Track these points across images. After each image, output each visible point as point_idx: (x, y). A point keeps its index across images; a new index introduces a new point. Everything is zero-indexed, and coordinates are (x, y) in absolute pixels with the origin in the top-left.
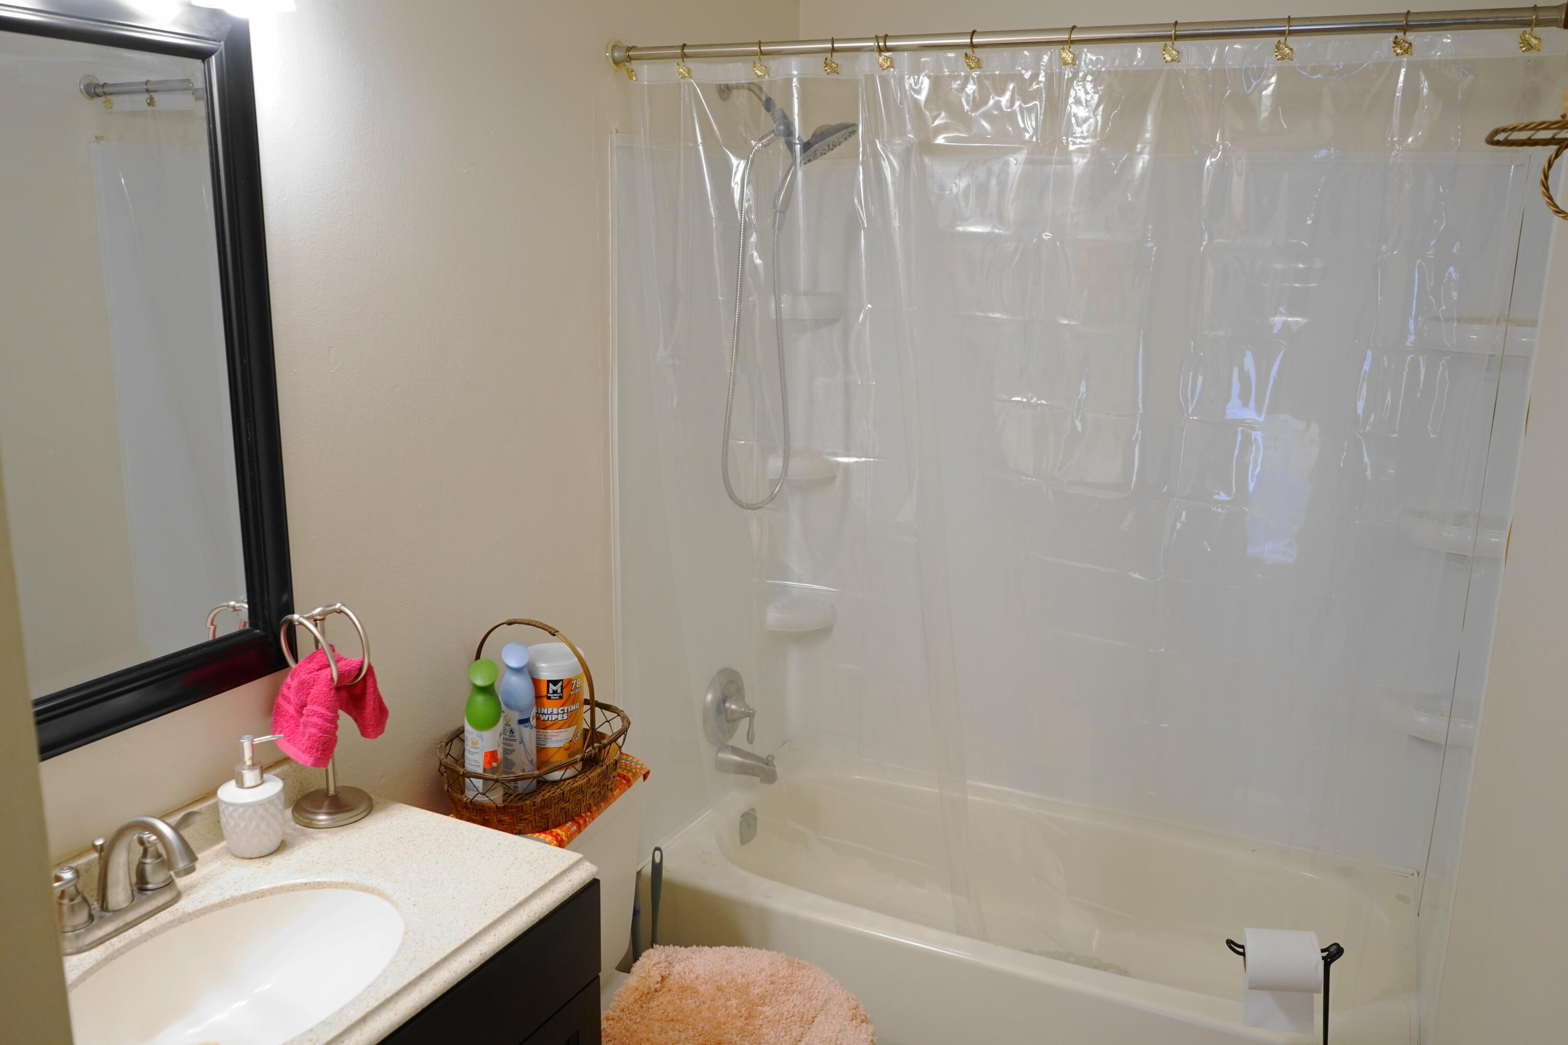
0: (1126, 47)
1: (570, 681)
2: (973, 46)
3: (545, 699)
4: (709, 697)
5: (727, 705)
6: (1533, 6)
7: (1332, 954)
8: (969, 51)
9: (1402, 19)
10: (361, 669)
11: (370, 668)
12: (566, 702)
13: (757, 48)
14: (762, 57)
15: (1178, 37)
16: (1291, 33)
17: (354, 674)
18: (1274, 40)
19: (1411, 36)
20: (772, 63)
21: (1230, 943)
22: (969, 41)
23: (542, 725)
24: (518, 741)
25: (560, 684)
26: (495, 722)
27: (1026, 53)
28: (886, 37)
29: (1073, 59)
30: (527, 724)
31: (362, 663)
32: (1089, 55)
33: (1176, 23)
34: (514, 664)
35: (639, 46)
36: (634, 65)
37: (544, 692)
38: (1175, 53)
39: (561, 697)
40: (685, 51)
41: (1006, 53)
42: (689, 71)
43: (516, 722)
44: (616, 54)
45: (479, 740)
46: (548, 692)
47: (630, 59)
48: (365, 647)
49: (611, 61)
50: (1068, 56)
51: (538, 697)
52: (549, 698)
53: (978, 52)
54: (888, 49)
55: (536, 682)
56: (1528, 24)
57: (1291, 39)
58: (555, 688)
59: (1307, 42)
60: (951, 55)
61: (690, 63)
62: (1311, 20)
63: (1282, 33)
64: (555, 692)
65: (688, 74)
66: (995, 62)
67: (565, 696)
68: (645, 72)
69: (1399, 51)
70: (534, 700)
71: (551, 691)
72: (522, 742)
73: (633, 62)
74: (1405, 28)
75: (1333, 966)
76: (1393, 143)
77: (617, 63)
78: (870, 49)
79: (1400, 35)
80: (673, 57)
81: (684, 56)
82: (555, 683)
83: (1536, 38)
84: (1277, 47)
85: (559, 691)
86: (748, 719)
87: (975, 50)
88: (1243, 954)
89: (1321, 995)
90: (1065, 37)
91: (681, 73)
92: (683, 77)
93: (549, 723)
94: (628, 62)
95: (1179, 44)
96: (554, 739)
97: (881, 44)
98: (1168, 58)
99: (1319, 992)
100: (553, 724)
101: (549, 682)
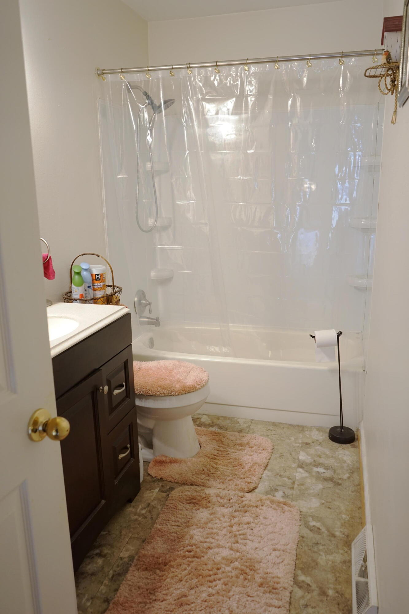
0: (263, 65)
1: (102, 274)
2: (217, 66)
3: (95, 281)
4: (136, 299)
5: (142, 301)
6: (375, 49)
7: (339, 334)
8: (216, 67)
9: (341, 54)
10: (47, 257)
11: (50, 257)
12: (102, 281)
13: (147, 69)
14: (150, 72)
15: (279, 61)
16: (311, 59)
17: (46, 258)
18: (306, 61)
19: (344, 59)
20: (152, 73)
21: (311, 336)
22: (216, 64)
23: (94, 290)
24: (88, 293)
25: (99, 275)
26: (82, 285)
27: (233, 67)
28: (189, 64)
29: (248, 69)
30: (90, 288)
31: (48, 255)
32: (253, 68)
33: (278, 57)
34: (85, 268)
35: (106, 69)
36: (105, 76)
37: (94, 278)
38: (278, 66)
39: (100, 280)
40: (123, 70)
41: (227, 68)
42: (124, 77)
43: (87, 287)
44: (98, 72)
45: (78, 290)
46: (96, 278)
47: (103, 73)
48: (49, 250)
49: (97, 74)
50: (246, 68)
51: (93, 280)
52: (96, 280)
53: (219, 68)
54: (190, 68)
55: (92, 275)
56: (374, 55)
57: (311, 61)
58: (98, 277)
59: (315, 62)
60: (210, 69)
61: (124, 74)
62: (316, 55)
63: (308, 59)
64: (98, 278)
65: (124, 78)
66: (225, 71)
67: (101, 279)
68: (110, 78)
69: (341, 63)
70: (92, 281)
71: (97, 278)
72: (89, 294)
73: (104, 75)
74: (342, 57)
75: (340, 337)
76: (341, 91)
77: (99, 75)
78: (184, 68)
79: (341, 59)
80: (119, 72)
81: (122, 72)
82: (98, 275)
83: (376, 59)
84: (307, 63)
85: (99, 278)
86: (149, 306)
87: (218, 67)
88: (315, 338)
89: (337, 346)
90: (246, 62)
91: (121, 78)
92: (122, 79)
93: (96, 289)
94: (102, 75)
95: (279, 63)
96: (98, 294)
97: (188, 66)
98: (276, 68)
99: (336, 346)
100: (98, 289)
101: (96, 274)
